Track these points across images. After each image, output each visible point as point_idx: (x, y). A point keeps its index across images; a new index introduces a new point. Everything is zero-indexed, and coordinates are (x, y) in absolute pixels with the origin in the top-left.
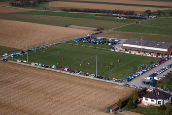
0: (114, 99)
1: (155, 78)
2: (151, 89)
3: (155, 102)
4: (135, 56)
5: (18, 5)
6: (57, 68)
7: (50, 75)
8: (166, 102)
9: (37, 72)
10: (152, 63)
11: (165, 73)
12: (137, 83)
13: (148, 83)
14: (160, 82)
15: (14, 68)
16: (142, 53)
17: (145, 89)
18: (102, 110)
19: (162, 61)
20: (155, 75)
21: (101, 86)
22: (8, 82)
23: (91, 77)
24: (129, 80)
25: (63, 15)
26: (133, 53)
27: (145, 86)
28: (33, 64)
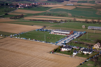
0: (52, 49)
1: (66, 42)
2: (64, 46)
3: (66, 50)
4: (58, 35)
5: (13, 19)
6: (30, 39)
7: (28, 42)
8: (70, 49)
9: (24, 41)
10: (64, 37)
11: (69, 40)
12: (60, 44)
13: (63, 44)
14: (67, 43)
15: (15, 39)
16: (60, 34)
17: (63, 46)
18: (48, 53)
19: (68, 37)
20: (65, 41)
21: (47, 45)
22: (13, 44)
23: (43, 42)
24: (57, 43)
25: (30, 22)
26: (57, 34)
27: (62, 45)
28: (22, 38)
